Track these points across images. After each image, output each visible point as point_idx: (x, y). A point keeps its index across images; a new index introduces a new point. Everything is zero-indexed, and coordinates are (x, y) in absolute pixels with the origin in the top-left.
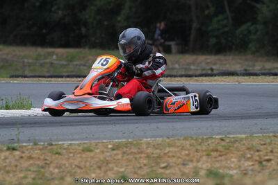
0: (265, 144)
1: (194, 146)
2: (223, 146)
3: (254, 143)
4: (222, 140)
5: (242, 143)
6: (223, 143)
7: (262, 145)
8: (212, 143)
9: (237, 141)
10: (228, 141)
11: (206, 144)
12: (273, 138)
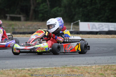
0: (49, 73)
1: (14, 74)
2: (29, 74)
3: (45, 72)
4: (29, 70)
5: (39, 72)
6: (29, 72)
7: (48, 73)
8: (24, 72)
9: (36, 71)
10: (32, 71)
11: (20, 73)
12: (54, 69)
